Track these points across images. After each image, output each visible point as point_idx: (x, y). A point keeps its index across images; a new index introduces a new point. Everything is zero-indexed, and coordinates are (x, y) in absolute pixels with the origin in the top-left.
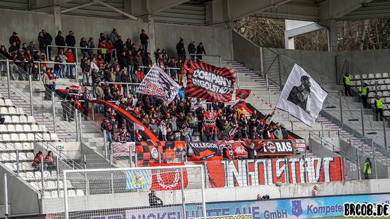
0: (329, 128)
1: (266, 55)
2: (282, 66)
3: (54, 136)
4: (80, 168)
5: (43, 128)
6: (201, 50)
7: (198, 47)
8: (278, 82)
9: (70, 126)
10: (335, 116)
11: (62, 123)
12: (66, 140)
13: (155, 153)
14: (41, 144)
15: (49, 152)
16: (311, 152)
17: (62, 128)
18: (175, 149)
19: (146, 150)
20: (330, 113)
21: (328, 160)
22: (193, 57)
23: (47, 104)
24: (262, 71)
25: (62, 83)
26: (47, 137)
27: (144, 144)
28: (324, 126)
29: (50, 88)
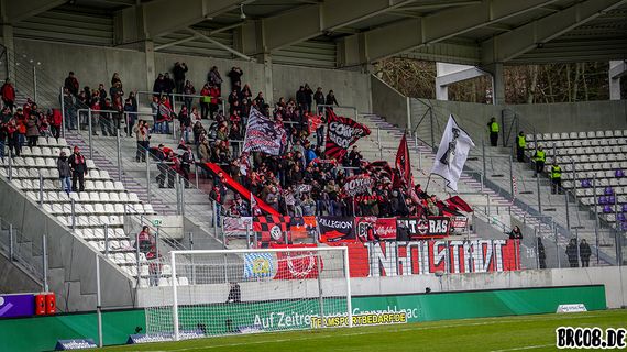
0: (496, 203)
1: (414, 107)
2: (435, 121)
3: (149, 208)
4: (183, 249)
5: (134, 197)
6: (331, 99)
7: (328, 96)
8: (430, 143)
9: (169, 195)
10: (504, 187)
11: (159, 191)
12: (164, 213)
13: (276, 233)
14: (133, 217)
15: (144, 228)
16: (474, 233)
17: (158, 197)
18: (306, 226)
19: (266, 228)
20: (496, 183)
21: (499, 242)
22: (322, 108)
23: (141, 165)
24: (409, 127)
25: (157, 140)
26: (139, 208)
27: (263, 219)
28: (491, 199)
29: (143, 144)
